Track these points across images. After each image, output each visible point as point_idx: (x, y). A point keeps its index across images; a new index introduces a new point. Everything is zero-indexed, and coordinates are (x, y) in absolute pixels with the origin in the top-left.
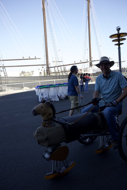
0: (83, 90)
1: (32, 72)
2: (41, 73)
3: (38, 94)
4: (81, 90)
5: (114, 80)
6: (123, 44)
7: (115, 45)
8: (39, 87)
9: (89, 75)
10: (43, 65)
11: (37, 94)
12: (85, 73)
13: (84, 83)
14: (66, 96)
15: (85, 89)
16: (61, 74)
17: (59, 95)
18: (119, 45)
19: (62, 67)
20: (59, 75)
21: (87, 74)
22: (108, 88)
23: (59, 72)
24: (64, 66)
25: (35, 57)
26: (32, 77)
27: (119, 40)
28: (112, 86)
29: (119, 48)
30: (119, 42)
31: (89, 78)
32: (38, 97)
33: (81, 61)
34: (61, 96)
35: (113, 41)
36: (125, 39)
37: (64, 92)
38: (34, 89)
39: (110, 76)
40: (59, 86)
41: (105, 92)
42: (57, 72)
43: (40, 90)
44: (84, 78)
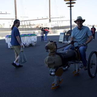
0: (43, 40)
1: (4, 24)
2: (10, 25)
3: (8, 42)
4: (42, 40)
5: (84, 31)
6: (73, 6)
7: (68, 6)
8: (8, 37)
9: (49, 28)
10: (12, 19)
11: (6, 42)
12: (46, 27)
13: (44, 35)
14: (30, 44)
15: (44, 39)
16: (27, 27)
17: (24, 43)
18: (71, 6)
19: (28, 22)
20: (25, 28)
21: (46, 28)
22: (80, 36)
23: (25, 26)
24: (30, 21)
25: (6, 12)
26: (3, 28)
27: (71, 3)
28: (83, 35)
29: (71, 9)
30: (71, 5)
31: (48, 31)
32: (7, 44)
33: (42, 18)
34: (26, 44)
35: (67, 3)
36: (75, 3)
37: (28, 41)
38: (4, 38)
39: (82, 29)
40: (24, 36)
41: (79, 38)
42: (23, 26)
43: (9, 38)
44: (44, 31)
